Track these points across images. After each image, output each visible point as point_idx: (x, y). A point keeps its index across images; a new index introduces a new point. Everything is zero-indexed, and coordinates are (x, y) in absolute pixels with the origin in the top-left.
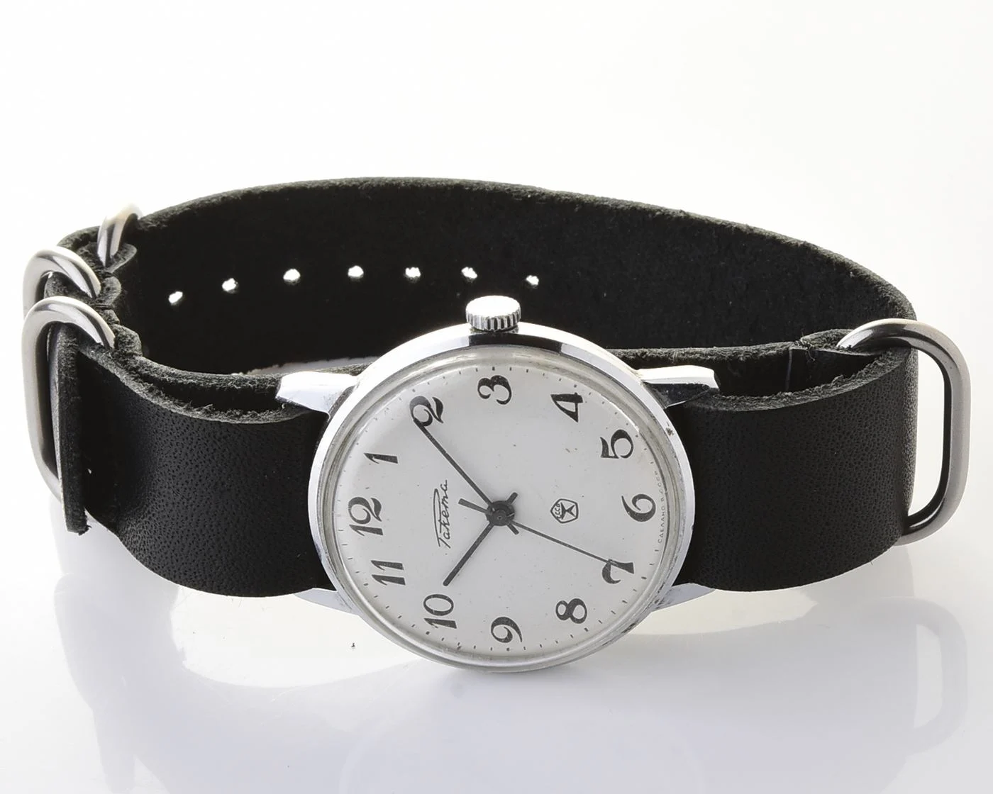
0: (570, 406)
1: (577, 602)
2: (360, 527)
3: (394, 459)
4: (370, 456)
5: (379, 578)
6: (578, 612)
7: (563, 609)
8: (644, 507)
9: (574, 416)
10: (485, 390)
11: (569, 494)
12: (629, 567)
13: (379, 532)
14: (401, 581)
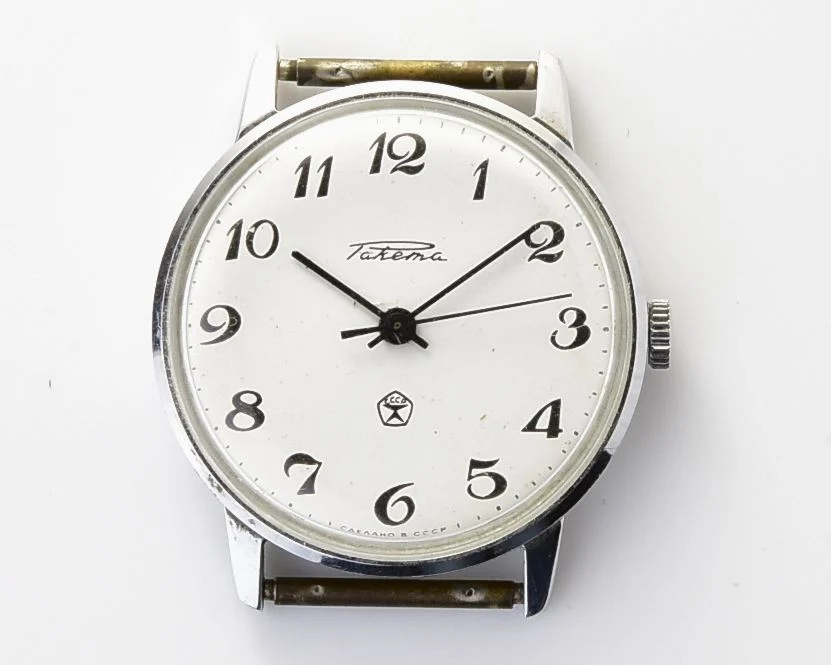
0: (544, 422)
1: (260, 418)
2: (383, 147)
3: (479, 194)
4: (484, 166)
5: (305, 166)
6: (244, 420)
7: (250, 400)
8: (395, 510)
9: (531, 427)
10: (571, 317)
11: (420, 416)
12: (308, 487)
13: (376, 168)
14: (301, 192)
